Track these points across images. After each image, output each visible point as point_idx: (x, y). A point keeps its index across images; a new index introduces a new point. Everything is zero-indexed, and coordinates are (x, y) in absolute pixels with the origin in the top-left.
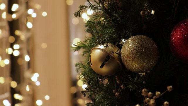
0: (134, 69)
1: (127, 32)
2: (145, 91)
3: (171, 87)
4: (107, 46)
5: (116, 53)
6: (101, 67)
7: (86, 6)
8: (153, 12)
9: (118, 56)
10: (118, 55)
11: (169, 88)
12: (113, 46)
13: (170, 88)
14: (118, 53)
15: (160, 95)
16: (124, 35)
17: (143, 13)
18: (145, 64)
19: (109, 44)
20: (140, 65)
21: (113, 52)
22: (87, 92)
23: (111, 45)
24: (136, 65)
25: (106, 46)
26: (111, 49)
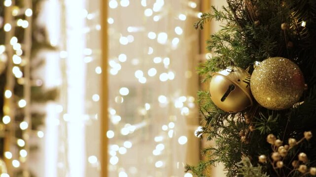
0: (266, 105)
1: (264, 52)
2: (271, 138)
3: (310, 133)
4: (233, 71)
5: (244, 81)
6: (223, 100)
7: (210, 15)
8: (303, 24)
9: (247, 86)
10: (247, 84)
11: (307, 134)
12: (241, 71)
13: (309, 135)
14: (246, 81)
15: (294, 143)
16: (259, 56)
17: (284, 26)
18: (280, 98)
19: (235, 69)
20: (274, 100)
21: (239, 80)
22: (205, 133)
23: (238, 70)
24: (269, 99)
25: (230, 71)
26: (237, 75)
